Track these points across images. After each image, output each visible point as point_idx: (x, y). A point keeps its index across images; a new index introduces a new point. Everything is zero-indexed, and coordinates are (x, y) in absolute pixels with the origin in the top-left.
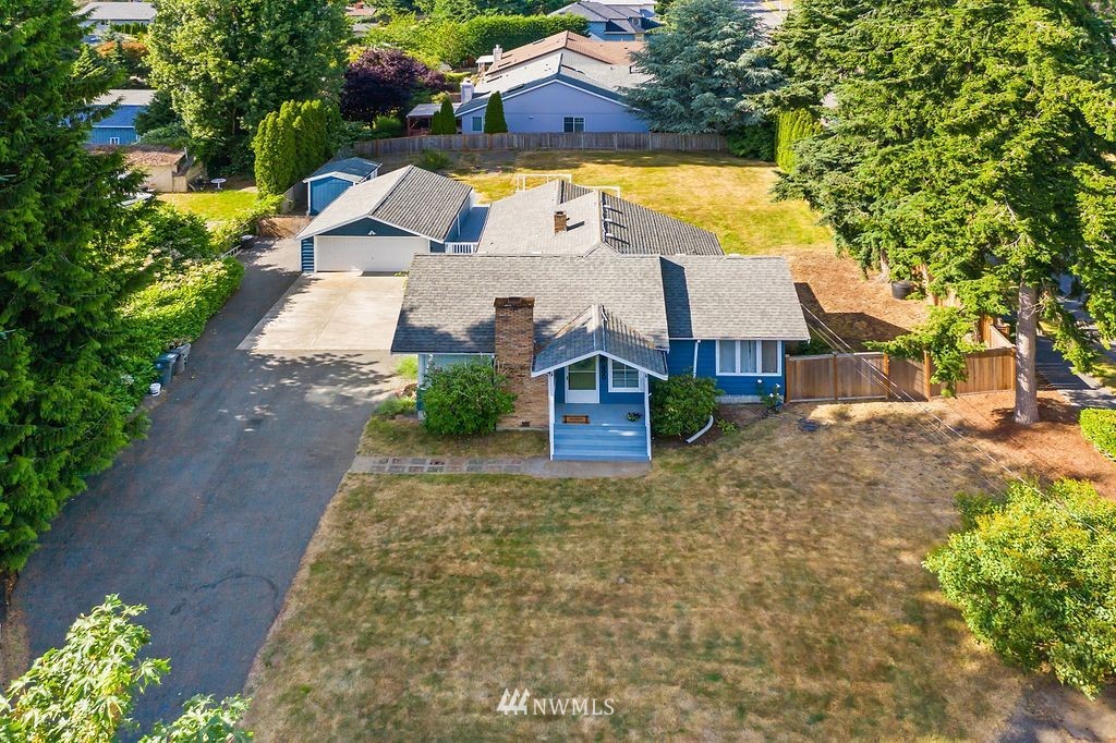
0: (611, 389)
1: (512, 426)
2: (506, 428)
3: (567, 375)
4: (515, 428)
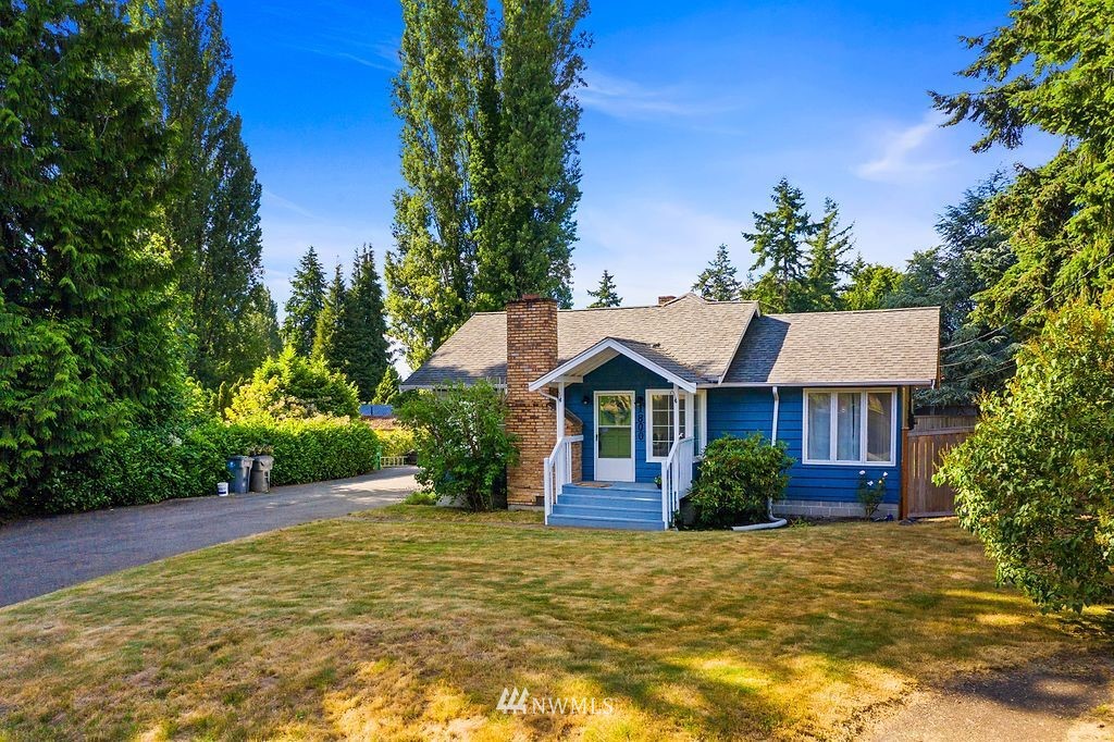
0: (651, 459)
1: (525, 503)
2: (519, 507)
3: (596, 432)
4: (528, 508)
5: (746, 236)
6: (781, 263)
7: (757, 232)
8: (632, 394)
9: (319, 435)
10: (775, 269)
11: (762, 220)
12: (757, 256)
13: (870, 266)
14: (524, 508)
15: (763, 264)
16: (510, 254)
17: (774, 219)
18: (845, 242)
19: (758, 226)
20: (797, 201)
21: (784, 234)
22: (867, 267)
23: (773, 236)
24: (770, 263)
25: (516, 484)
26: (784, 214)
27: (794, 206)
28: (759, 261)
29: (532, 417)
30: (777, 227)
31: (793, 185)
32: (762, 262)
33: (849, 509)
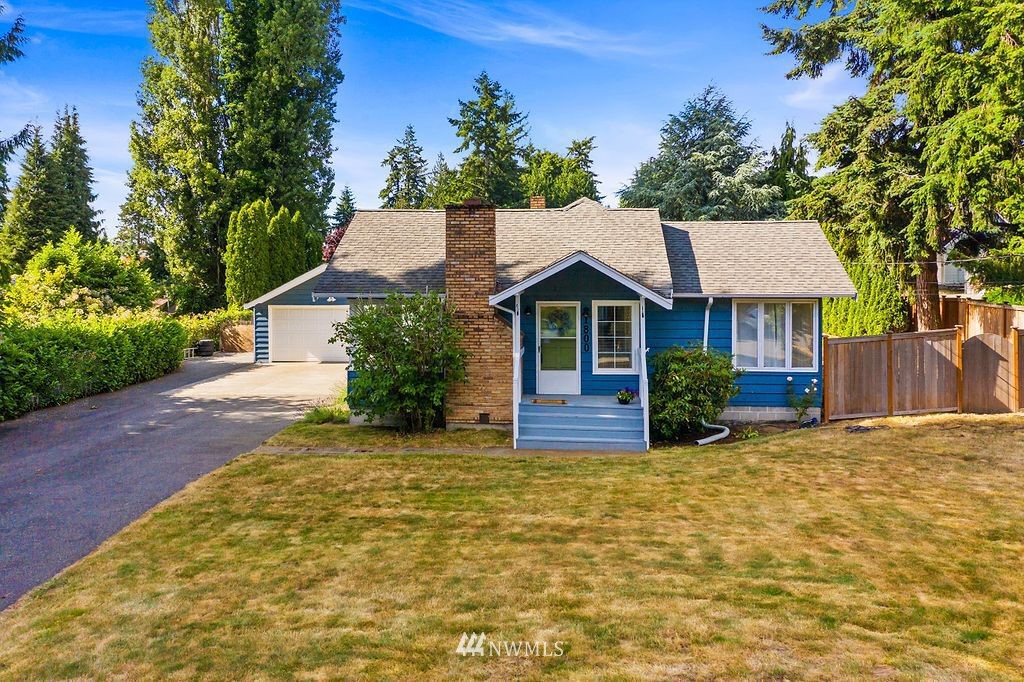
0: (597, 371)
1: (466, 421)
2: (459, 426)
3: (538, 344)
4: (470, 426)
5: (451, 121)
6: (482, 148)
7: (460, 119)
8: (578, 304)
9: (132, 334)
10: (476, 153)
11: (466, 107)
12: (462, 140)
13: (539, 151)
14: (465, 426)
15: (467, 148)
16: (273, 132)
17: (476, 108)
18: (521, 129)
19: (462, 113)
20: (496, 93)
21: (486, 121)
22: (537, 152)
23: (475, 122)
24: (472, 147)
25: (456, 401)
26: (486, 104)
27: (494, 96)
28: (464, 145)
29: (476, 330)
30: (478, 114)
31: (492, 78)
32: (466, 145)
33: (777, 413)
